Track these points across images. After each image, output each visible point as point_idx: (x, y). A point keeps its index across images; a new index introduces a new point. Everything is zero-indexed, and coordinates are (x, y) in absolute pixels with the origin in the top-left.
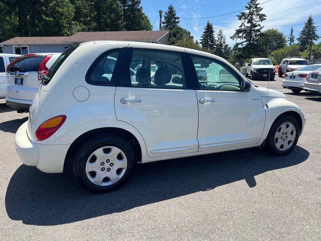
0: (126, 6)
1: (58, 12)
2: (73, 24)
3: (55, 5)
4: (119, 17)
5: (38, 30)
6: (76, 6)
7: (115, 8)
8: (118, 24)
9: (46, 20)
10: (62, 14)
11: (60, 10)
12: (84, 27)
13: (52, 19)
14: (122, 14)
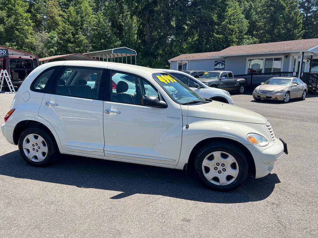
0: (310, 13)
1: (229, 29)
2: (246, 38)
3: (227, 22)
4: (296, 26)
5: (208, 46)
6: (252, 20)
7: (292, 17)
8: (293, 33)
9: (216, 37)
10: (232, 31)
11: (230, 27)
12: (256, 39)
13: (221, 36)
14: (300, 23)
